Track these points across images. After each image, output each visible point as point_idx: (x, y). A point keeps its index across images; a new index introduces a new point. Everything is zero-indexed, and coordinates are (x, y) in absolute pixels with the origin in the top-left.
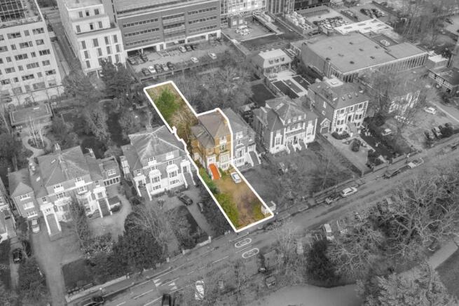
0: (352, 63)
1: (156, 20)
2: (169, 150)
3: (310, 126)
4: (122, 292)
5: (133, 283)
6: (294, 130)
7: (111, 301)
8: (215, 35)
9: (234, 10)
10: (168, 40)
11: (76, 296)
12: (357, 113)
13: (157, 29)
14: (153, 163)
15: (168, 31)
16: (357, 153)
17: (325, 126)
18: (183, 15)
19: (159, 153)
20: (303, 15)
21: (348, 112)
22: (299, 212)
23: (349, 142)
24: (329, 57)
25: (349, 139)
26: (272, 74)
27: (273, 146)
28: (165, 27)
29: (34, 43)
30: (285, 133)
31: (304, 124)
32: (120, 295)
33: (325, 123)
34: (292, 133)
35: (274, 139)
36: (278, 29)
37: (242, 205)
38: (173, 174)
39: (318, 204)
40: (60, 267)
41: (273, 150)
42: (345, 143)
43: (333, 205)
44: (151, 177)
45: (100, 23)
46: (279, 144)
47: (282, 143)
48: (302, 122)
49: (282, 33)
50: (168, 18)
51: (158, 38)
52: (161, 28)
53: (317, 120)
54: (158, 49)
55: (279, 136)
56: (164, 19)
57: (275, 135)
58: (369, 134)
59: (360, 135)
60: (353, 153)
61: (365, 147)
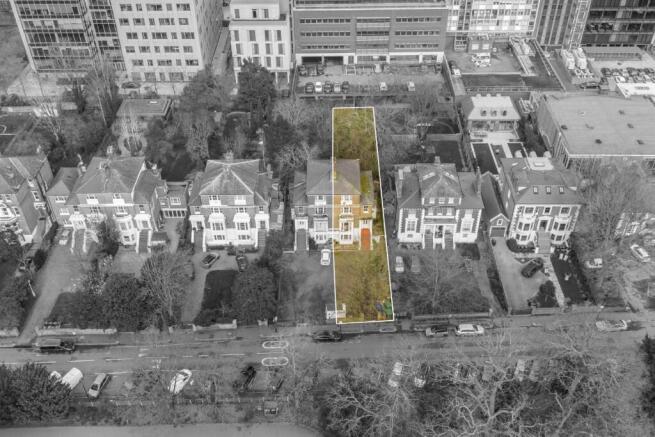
0: (598, 142)
1: (348, 21)
2: (241, 192)
3: (468, 218)
4: (99, 347)
5: (117, 342)
6: (440, 216)
7: (81, 352)
8: (434, 58)
9: (479, 28)
10: (361, 52)
11: (49, 332)
12: (557, 220)
13: (348, 34)
14: (215, 203)
15: (362, 39)
16: (527, 280)
17: (498, 225)
18: (387, 20)
19: (226, 193)
20: (588, 55)
21: (540, 215)
22: (378, 333)
23: (526, 260)
24: (568, 126)
25: (530, 255)
26: (481, 131)
27: (403, 231)
28: (359, 33)
29: (176, 21)
30: (423, 217)
31: (458, 212)
32: (95, 350)
33: (498, 221)
34: (435, 220)
35: (404, 222)
36: (532, 68)
37: (309, 296)
38: (242, 226)
39: (414, 332)
40: (59, 293)
41: (402, 237)
42: (519, 260)
43: (434, 340)
44: (211, 220)
45: (266, 12)
46: (413, 230)
47: (418, 231)
48: (455, 208)
49: (533, 75)
50: (365, 21)
51: (348, 47)
52: (353, 33)
53: (480, 211)
54: (346, 61)
55: (412, 218)
56: (359, 21)
57: (406, 215)
58: (566, 257)
59: (552, 255)
60: (521, 278)
61: (547, 275)
